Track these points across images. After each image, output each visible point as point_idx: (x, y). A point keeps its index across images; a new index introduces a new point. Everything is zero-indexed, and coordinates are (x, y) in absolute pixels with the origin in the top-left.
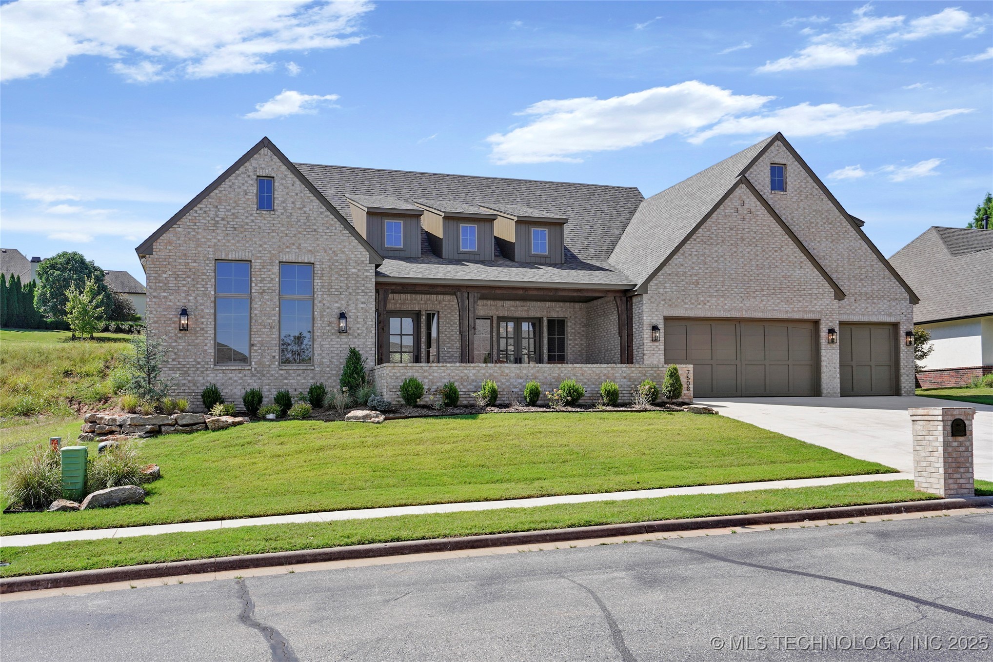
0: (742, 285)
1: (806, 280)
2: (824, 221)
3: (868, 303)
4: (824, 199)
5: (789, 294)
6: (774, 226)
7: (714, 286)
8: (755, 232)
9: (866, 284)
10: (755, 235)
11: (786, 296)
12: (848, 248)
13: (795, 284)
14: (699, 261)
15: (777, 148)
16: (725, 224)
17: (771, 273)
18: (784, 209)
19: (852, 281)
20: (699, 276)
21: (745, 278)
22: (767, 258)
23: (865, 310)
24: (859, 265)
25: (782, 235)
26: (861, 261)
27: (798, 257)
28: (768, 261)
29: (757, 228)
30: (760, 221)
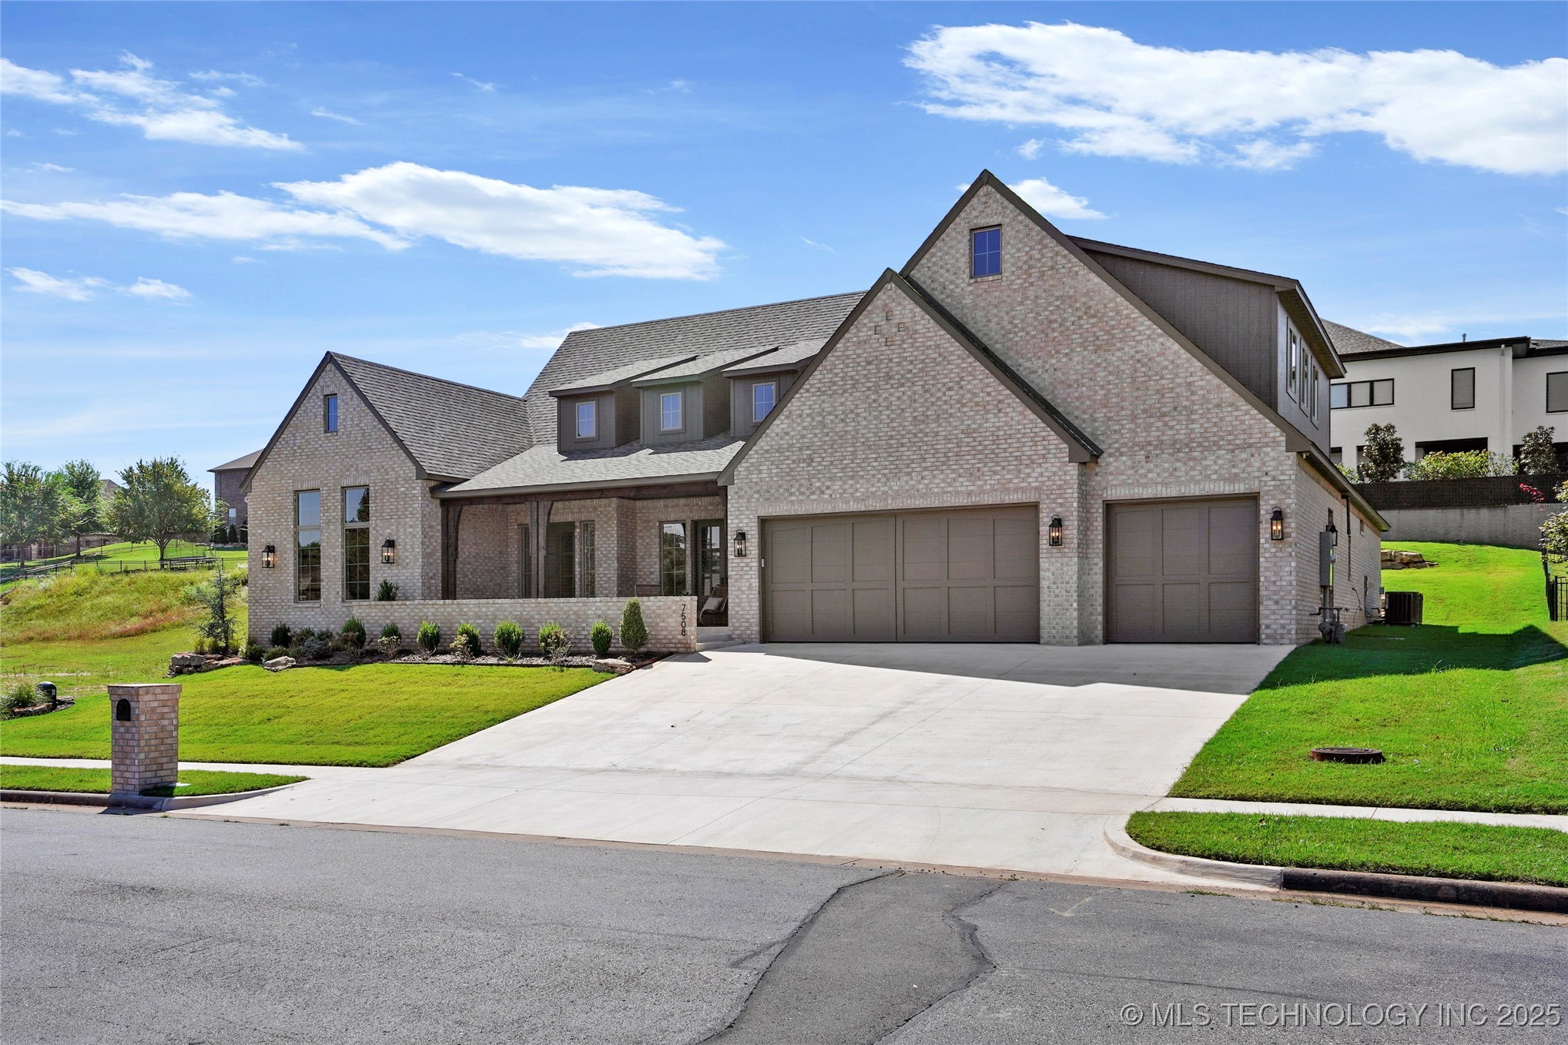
0: (886, 455)
1: (1008, 432)
2: (1080, 313)
3: (1178, 460)
4: (1081, 273)
5: (973, 462)
6: (947, 345)
7: (837, 462)
8: (911, 362)
9: (1174, 423)
10: (910, 367)
11: (968, 466)
12: (1132, 357)
13: (987, 443)
14: (814, 423)
15: (984, 199)
16: (859, 356)
17: (940, 429)
18: (996, 306)
19: (1140, 421)
20: (814, 448)
21: (892, 442)
22: (933, 404)
23: (1171, 475)
24: (1158, 387)
25: (963, 359)
26: (1162, 378)
27: (993, 394)
28: (935, 408)
29: (916, 353)
30: (921, 340)
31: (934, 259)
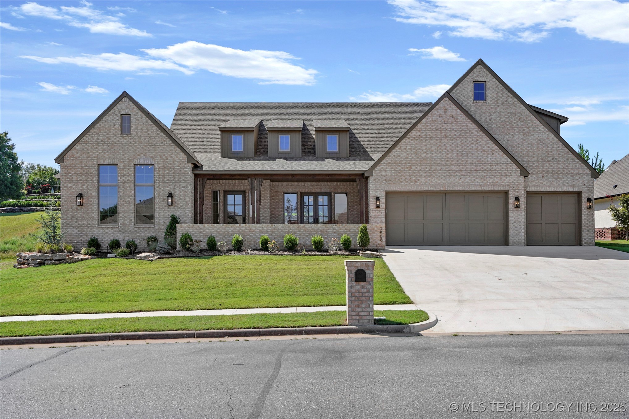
0: (445, 168)
1: (497, 163)
2: (517, 120)
3: (554, 178)
4: (518, 104)
5: (482, 173)
6: (471, 126)
7: (423, 170)
8: (456, 131)
9: (552, 164)
10: (455, 133)
11: (480, 175)
12: (537, 138)
13: (488, 166)
14: (412, 153)
15: (479, 70)
16: (432, 126)
17: (468, 159)
18: (484, 113)
19: (540, 162)
20: (412, 163)
21: (448, 163)
22: (465, 149)
23: (551, 183)
24: (547, 151)
25: (478, 132)
26: (548, 147)
27: (490, 147)
28: (466, 151)
29: (458, 128)
30: (460, 123)
31: (458, 91)
